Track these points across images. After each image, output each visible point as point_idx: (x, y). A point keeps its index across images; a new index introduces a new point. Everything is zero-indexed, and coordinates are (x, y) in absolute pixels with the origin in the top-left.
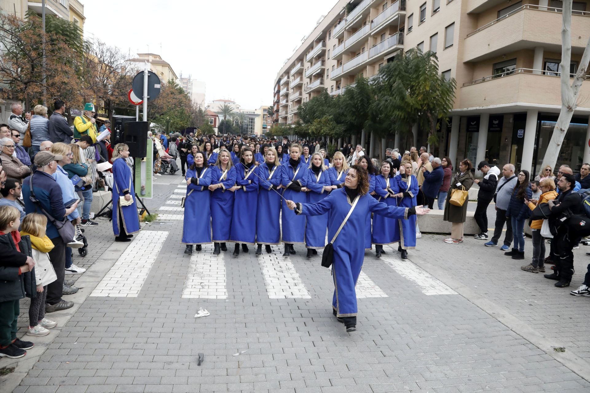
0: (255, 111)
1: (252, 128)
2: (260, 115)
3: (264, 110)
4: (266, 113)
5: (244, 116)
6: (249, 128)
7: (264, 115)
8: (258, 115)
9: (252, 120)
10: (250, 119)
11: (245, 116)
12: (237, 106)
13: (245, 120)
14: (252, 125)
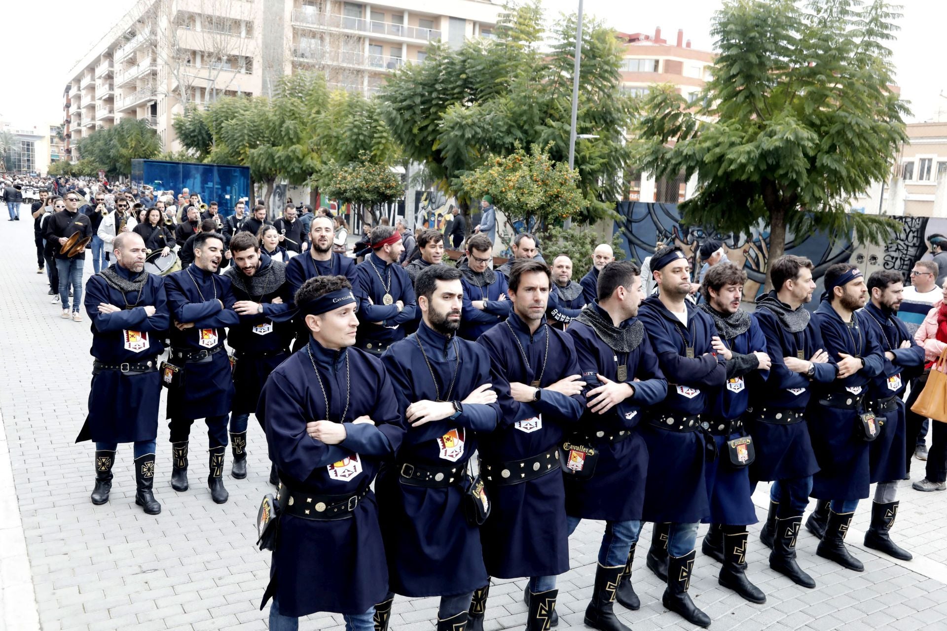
0: (34, 130)
1: (28, 160)
2: (44, 137)
3: (52, 129)
4: (54, 134)
5: (11, 138)
6: (24, 161)
7: (52, 139)
8: (40, 137)
9: (28, 145)
10: (24, 144)
11: (14, 138)
13: (14, 144)
14: (29, 155)
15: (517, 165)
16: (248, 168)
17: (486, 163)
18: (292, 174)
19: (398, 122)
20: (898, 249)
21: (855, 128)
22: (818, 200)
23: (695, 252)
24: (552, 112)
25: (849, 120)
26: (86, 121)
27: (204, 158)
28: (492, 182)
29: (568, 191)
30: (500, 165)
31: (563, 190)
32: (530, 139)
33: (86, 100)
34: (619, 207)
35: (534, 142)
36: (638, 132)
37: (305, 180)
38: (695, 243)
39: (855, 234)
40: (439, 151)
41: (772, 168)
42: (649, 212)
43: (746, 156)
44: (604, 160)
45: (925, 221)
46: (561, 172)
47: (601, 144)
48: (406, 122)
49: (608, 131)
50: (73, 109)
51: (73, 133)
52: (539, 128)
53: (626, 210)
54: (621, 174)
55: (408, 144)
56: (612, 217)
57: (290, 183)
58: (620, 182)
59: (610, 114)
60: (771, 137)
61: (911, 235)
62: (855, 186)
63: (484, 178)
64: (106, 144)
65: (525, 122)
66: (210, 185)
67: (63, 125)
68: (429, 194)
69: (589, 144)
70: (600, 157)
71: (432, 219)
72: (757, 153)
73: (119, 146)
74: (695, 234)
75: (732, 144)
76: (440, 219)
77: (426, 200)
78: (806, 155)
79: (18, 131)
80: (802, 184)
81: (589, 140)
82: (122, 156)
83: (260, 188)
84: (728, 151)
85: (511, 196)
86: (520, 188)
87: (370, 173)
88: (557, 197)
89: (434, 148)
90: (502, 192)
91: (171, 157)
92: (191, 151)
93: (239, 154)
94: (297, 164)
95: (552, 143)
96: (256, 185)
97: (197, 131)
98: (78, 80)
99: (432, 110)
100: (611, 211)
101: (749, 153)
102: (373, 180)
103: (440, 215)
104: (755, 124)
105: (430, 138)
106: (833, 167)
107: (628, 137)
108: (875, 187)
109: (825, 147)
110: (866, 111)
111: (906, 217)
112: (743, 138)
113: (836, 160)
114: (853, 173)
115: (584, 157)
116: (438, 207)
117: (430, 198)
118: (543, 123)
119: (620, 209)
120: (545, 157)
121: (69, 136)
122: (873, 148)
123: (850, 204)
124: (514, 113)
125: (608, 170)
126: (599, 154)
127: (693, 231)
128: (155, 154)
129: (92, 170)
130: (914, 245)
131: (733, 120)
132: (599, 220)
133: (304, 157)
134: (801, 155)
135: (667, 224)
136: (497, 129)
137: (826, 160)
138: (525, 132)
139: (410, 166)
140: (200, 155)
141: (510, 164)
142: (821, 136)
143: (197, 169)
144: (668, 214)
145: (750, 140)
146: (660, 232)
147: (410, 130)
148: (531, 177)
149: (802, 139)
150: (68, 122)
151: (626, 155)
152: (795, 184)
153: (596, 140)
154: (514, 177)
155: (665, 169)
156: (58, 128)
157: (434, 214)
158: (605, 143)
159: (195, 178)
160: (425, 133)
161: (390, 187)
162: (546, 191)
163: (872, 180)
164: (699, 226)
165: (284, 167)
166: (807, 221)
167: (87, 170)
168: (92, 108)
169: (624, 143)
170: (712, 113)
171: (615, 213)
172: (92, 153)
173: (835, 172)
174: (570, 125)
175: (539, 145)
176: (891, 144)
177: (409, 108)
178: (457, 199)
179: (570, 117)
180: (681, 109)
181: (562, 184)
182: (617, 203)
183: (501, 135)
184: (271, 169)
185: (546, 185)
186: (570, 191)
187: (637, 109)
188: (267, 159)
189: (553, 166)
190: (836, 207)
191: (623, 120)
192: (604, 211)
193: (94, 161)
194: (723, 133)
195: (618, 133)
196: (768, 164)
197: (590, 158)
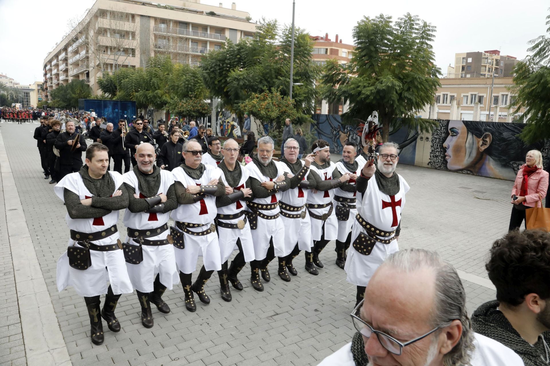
0: (30, 86)
1: (27, 101)
3: (38, 86)
4: (39, 88)
5: (18, 91)
6: (25, 101)
7: (38, 90)
8: (33, 90)
9: (27, 94)
10: (25, 94)
11: (20, 90)
12: (11, 81)
13: (20, 94)
14: (27, 99)
15: (265, 98)
16: (135, 102)
17: (251, 97)
18: (156, 104)
19: (207, 79)
20: (437, 134)
21: (418, 80)
22: (402, 113)
23: (349, 137)
24: (281, 72)
25: (415, 76)
26: (55, 81)
27: (113, 98)
28: (254, 106)
29: (290, 110)
30: (258, 98)
31: (287, 109)
32: (271, 85)
33: (54, 72)
34: (313, 117)
35: (272, 87)
36: (321, 81)
37: (163, 107)
38: (349, 133)
39: (419, 128)
40: (227, 92)
41: (382, 98)
42: (327, 119)
43: (370, 92)
44: (306, 95)
45: (448, 121)
46: (286, 100)
47: (304, 88)
48: (211, 78)
49: (307, 81)
50: (48, 76)
51: (48, 87)
52: (275, 80)
53: (316, 118)
54: (313, 101)
55: (213, 88)
56: (310, 121)
57: (156, 109)
58: (313, 105)
59: (308, 74)
60: (381, 83)
61: (443, 128)
62: (419, 106)
63: (250, 104)
64: (65, 92)
65: (268, 77)
66: (117, 110)
67: (43, 84)
68: (223, 112)
69: (298, 88)
70: (304, 93)
71: (225, 124)
72: (374, 91)
73: (71, 93)
74: (348, 128)
75: (365, 87)
76: (228, 124)
77: (221, 115)
78: (396, 92)
79: (22, 87)
80: (395, 106)
81: (299, 86)
82: (73, 98)
83: (141, 111)
84: (363, 90)
85: (263, 112)
86: (267, 109)
87: (195, 103)
88: (285, 112)
89: (225, 90)
90: (259, 111)
91: (97, 98)
92: (107, 95)
93: (130, 95)
94: (158, 99)
95: (281, 87)
96: (139, 110)
97: (109, 85)
98: (50, 62)
99: (224, 73)
100: (309, 119)
101: (371, 90)
102: (196, 106)
103: (228, 122)
104: (374, 78)
105: (223, 86)
106: (409, 97)
107: (316, 84)
108: (427, 107)
109: (406, 88)
110: (423, 72)
111: (440, 120)
112: (369, 84)
113: (410, 94)
114: (418, 100)
115: (296, 94)
116: (227, 119)
117: (223, 114)
118: (277, 78)
119: (313, 118)
120: (278, 94)
121: (47, 89)
122: (426, 89)
123: (417, 114)
124: (263, 73)
125: (307, 100)
126: (303, 92)
127: (347, 127)
128: (89, 96)
129: (59, 105)
130: (444, 133)
131: (365, 75)
132: (304, 123)
133: (162, 96)
134: (395, 93)
135: (336, 124)
136: (255, 80)
137: (406, 94)
138: (268, 82)
139: (213, 99)
140: (111, 96)
141: (262, 97)
142: (403, 84)
143: (110, 103)
144: (336, 119)
145: (372, 85)
146: (332, 128)
147: (214, 82)
148: (273, 103)
149: (395, 85)
150: (46, 82)
151: (316, 93)
152: (392, 106)
153: (302, 85)
154: (264, 104)
155: (334, 98)
156: (41, 85)
157: (225, 122)
158: (306, 87)
159: (109, 108)
160: (221, 83)
161: (205, 110)
162: (279, 110)
163: (426, 104)
164: (350, 125)
165: (152, 101)
166: (398, 122)
167: (56, 105)
168: (57, 75)
169: (314, 87)
170: (354, 73)
171: (312, 120)
172: (58, 97)
173: (410, 100)
174: (290, 79)
175: (275, 88)
176: (433, 87)
177: (213, 71)
178: (236, 114)
179: (290, 75)
180: (341, 71)
181: (287, 106)
182: (312, 115)
183: (257, 83)
184: (146, 102)
185: (279, 107)
186: (291, 109)
187: (320, 71)
188: (144, 98)
189: (283, 98)
190: (411, 116)
191: (314, 76)
192: (306, 119)
193: (59, 101)
194: (360, 81)
195: (312, 82)
196: (380, 96)
197: (299, 94)
